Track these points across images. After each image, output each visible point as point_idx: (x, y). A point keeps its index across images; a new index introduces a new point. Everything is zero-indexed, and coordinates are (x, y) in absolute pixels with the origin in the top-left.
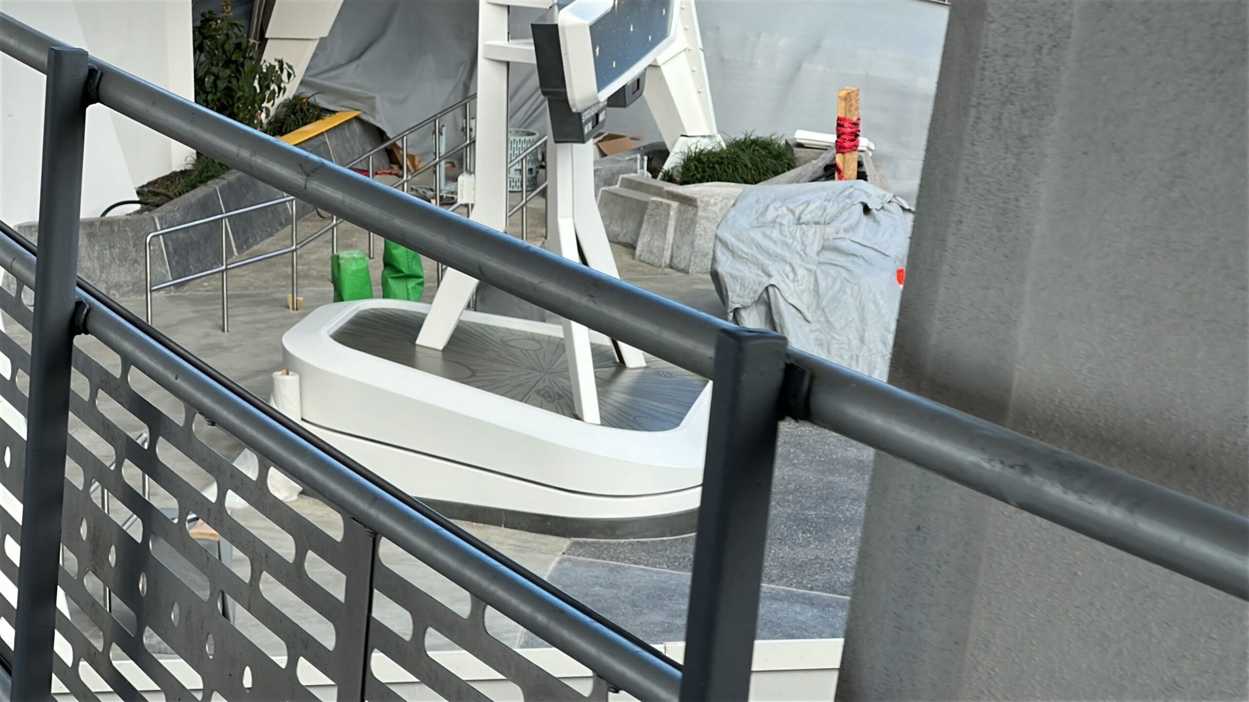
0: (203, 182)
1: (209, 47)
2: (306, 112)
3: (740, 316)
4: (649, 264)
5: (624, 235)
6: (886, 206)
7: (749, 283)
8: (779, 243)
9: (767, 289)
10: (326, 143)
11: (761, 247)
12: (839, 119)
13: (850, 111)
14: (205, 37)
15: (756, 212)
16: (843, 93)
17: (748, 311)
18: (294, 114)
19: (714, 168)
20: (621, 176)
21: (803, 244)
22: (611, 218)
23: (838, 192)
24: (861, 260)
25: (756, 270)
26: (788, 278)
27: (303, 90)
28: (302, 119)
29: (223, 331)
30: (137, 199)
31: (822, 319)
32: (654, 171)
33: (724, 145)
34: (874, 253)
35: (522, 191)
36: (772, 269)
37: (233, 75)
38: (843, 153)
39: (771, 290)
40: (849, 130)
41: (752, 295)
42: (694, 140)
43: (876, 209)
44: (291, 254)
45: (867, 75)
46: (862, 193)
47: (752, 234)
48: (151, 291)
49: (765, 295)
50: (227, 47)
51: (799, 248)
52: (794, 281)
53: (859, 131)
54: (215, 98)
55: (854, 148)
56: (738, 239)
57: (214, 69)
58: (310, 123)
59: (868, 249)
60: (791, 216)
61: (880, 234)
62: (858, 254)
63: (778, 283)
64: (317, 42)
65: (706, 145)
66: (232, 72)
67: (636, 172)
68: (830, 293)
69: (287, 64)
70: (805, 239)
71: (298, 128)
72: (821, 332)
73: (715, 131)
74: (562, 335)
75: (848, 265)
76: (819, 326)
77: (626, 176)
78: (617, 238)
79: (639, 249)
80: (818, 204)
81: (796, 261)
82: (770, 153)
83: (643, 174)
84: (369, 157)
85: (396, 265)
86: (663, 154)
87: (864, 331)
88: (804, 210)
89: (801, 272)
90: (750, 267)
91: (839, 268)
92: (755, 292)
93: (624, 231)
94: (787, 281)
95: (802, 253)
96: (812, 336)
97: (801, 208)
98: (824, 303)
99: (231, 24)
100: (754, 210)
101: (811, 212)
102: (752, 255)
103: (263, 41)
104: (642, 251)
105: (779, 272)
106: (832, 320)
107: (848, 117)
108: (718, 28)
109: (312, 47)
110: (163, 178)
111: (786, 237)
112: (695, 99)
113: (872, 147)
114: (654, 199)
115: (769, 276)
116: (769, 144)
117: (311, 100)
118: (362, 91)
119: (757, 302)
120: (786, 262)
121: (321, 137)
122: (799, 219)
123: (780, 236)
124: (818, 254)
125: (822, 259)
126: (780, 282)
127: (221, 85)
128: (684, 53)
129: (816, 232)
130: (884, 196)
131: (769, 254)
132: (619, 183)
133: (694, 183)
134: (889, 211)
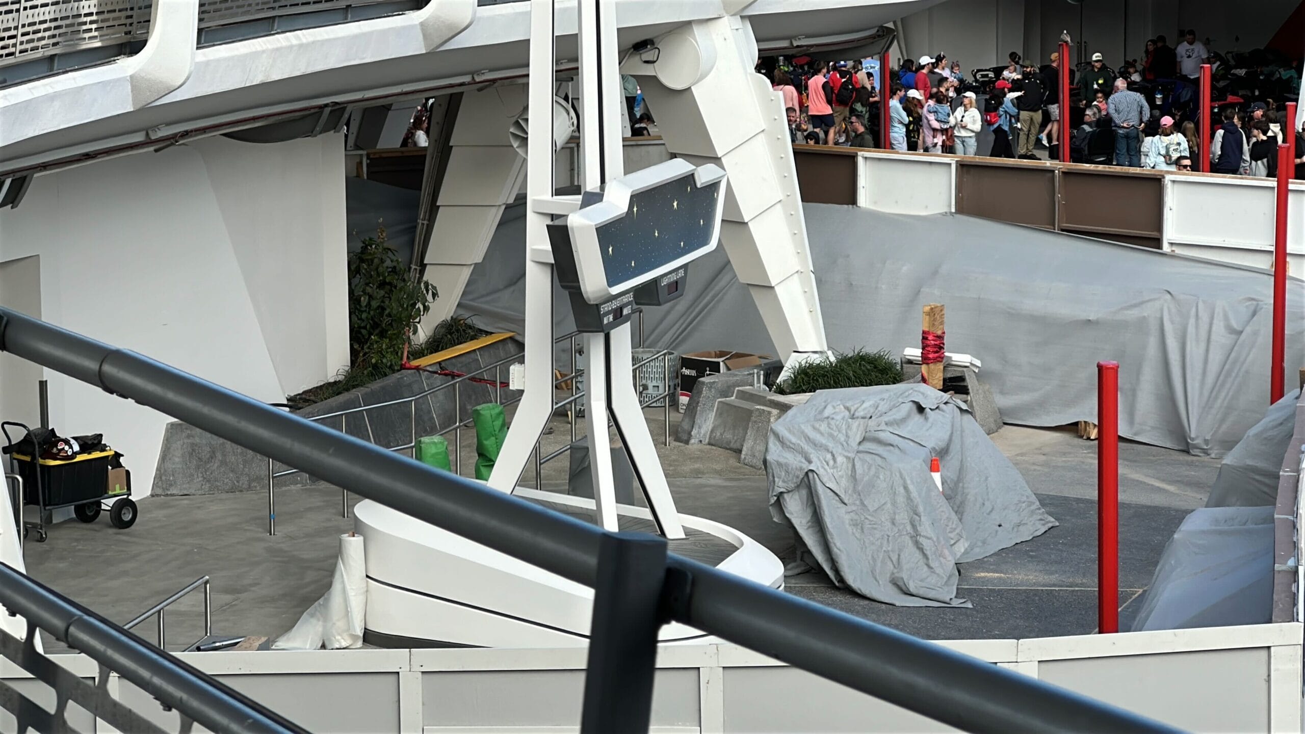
0: (347, 390)
1: (366, 269)
2: (462, 333)
3: (783, 498)
4: (751, 466)
5: (736, 442)
6: (942, 406)
7: (792, 469)
8: (826, 435)
9: (807, 473)
10: (478, 360)
11: (809, 438)
12: (924, 332)
13: (933, 324)
14: (362, 261)
15: (816, 410)
16: (927, 309)
17: (790, 494)
18: (451, 334)
19: (817, 380)
20: (737, 389)
21: (847, 436)
22: (725, 427)
23: (899, 394)
24: (897, 449)
25: (800, 458)
26: (828, 464)
27: (461, 312)
28: (457, 338)
29: (344, 517)
30: (285, 402)
31: (858, 502)
32: (769, 383)
33: (832, 359)
34: (912, 444)
35: (665, 407)
36: (813, 457)
37: (387, 295)
38: (928, 364)
39: (810, 475)
40: (933, 342)
41: (795, 481)
42: (805, 355)
43: (931, 409)
44: (410, 450)
45: (979, 298)
46: (920, 394)
47: (803, 427)
48: (273, 478)
49: (806, 479)
50: (381, 269)
51: (842, 439)
52: (834, 467)
53: (944, 344)
54: (369, 317)
55: (939, 359)
56: (790, 431)
57: (369, 290)
58: (465, 342)
59: (907, 441)
60: (847, 413)
61: (924, 429)
62: (895, 444)
63: (818, 468)
64: (473, 266)
65: (816, 359)
66: (386, 293)
67: (752, 385)
68: (867, 478)
69: (432, 285)
70: (849, 432)
71: (453, 346)
72: (857, 514)
73: (826, 348)
74: (595, 508)
75: (885, 454)
76: (854, 508)
77: (740, 388)
78: (728, 445)
79: (743, 453)
80: (871, 402)
81: (837, 450)
82: (875, 367)
83: (760, 387)
84: (496, 366)
85: (488, 455)
86: (779, 368)
87: (895, 513)
88: (858, 408)
89: (840, 459)
90: (795, 456)
91: (874, 456)
92: (798, 477)
93: (735, 438)
94: (826, 467)
95: (845, 443)
96: (847, 517)
97: (856, 406)
98: (860, 488)
99: (385, 249)
100: (814, 409)
101: (864, 409)
102: (799, 445)
103: (423, 267)
104: (746, 455)
105: (819, 460)
106: (865, 503)
107: (932, 330)
108: (848, 256)
109: (466, 273)
110: (317, 387)
111: (832, 429)
112: (807, 317)
113: (978, 363)
114: (758, 407)
115: (810, 462)
116: (876, 360)
117: (469, 321)
118: (512, 313)
119: (798, 487)
120: (828, 451)
121: (472, 355)
122: (853, 415)
123: (827, 429)
124: (860, 443)
125: (861, 448)
126: (820, 468)
127: (374, 304)
128: (796, 275)
129: (859, 425)
130: (942, 397)
131: (815, 444)
132: (735, 395)
133: (800, 393)
134: (943, 411)
